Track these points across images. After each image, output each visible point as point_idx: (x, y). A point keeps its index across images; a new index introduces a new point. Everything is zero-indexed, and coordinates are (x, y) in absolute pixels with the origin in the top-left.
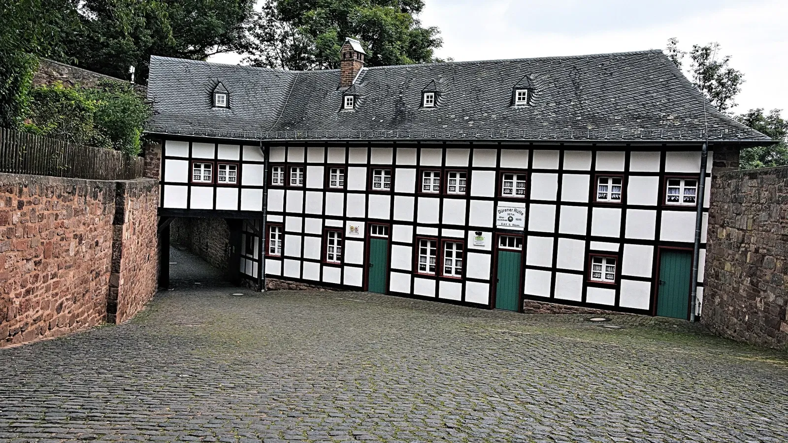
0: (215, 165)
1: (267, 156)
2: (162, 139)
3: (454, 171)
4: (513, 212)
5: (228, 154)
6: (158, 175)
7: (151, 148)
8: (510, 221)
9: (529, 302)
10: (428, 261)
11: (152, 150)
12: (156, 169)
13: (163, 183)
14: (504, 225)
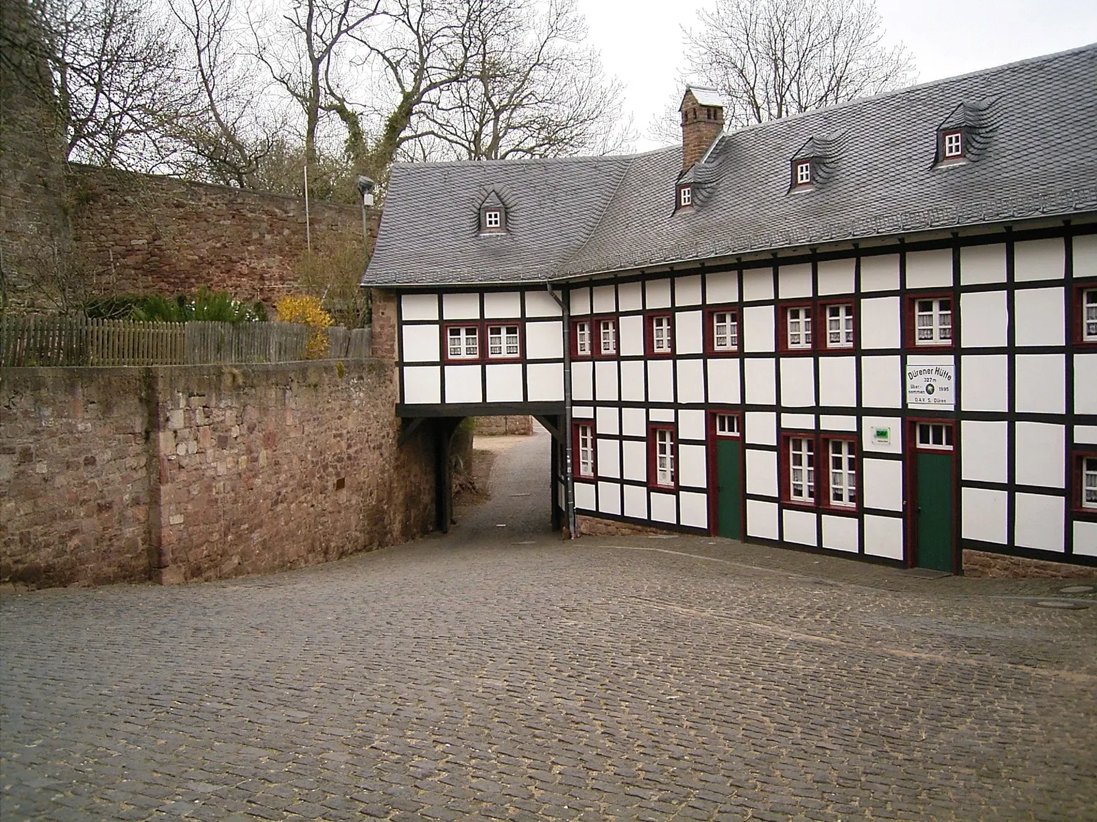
0: (481, 328)
1: (566, 304)
2: (396, 294)
3: (834, 303)
4: (934, 376)
5: (502, 308)
6: (393, 352)
7: (381, 311)
8: (930, 393)
9: (972, 555)
10: (803, 477)
11: (383, 313)
12: (389, 343)
13: (401, 364)
14: (920, 401)
